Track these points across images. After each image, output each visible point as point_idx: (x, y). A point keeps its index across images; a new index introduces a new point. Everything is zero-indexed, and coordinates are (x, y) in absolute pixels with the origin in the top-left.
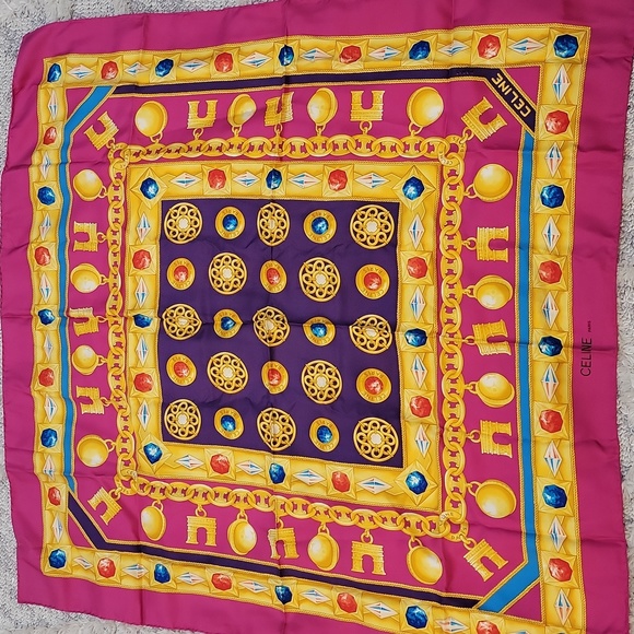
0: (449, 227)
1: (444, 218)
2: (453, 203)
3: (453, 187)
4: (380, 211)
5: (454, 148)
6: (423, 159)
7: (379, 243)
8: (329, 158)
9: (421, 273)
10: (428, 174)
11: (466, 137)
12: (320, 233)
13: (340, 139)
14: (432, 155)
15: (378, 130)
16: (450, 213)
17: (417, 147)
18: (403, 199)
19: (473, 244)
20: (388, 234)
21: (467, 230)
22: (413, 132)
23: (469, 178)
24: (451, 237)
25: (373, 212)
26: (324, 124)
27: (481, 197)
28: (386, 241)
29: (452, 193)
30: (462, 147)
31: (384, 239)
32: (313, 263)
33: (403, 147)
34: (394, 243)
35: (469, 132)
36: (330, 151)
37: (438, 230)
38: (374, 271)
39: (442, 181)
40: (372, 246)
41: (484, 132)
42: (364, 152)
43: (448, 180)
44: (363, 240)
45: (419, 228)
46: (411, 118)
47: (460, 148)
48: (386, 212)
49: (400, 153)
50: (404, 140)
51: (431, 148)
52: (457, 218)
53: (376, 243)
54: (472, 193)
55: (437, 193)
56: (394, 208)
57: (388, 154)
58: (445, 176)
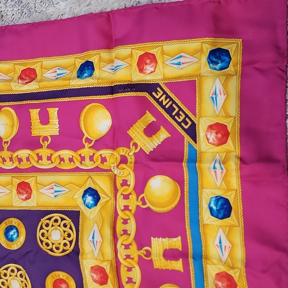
0: (125, 237)
1: (120, 227)
2: (127, 212)
3: (126, 197)
4: (62, 219)
5: (124, 160)
6: (97, 169)
7: (64, 251)
8: (16, 170)
9: (103, 281)
10: (102, 184)
11: (134, 150)
12: (11, 240)
13: (23, 153)
14: (105, 166)
15: (56, 144)
16: (125, 222)
17: (91, 158)
18: (83, 208)
19: (148, 254)
20: (71, 242)
21: (142, 240)
22: (86, 145)
23: (140, 188)
24: (127, 247)
25: (56, 221)
26: (9, 140)
27: (152, 208)
28: (70, 249)
29: (126, 202)
30: (131, 159)
31: (67, 247)
32: (7, 269)
33: (79, 158)
34: (76, 252)
35: (136, 145)
36: (16, 164)
37: (115, 238)
38: (61, 277)
39: (116, 190)
40: (58, 254)
41: (149, 145)
42: (45, 164)
43: (121, 190)
44: (50, 247)
45: (98, 238)
46: (84, 131)
47: (129, 160)
48: (68, 221)
49: (78, 164)
50: (80, 152)
51: (104, 160)
52: (132, 227)
53: (61, 250)
54: (144, 203)
55: (112, 202)
56: (75, 216)
57: (67, 166)
58: (118, 186)
